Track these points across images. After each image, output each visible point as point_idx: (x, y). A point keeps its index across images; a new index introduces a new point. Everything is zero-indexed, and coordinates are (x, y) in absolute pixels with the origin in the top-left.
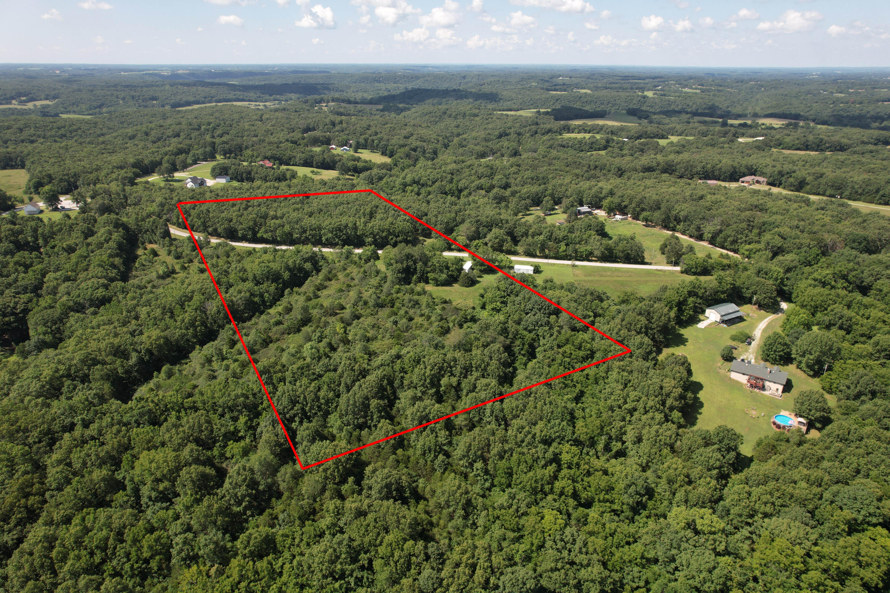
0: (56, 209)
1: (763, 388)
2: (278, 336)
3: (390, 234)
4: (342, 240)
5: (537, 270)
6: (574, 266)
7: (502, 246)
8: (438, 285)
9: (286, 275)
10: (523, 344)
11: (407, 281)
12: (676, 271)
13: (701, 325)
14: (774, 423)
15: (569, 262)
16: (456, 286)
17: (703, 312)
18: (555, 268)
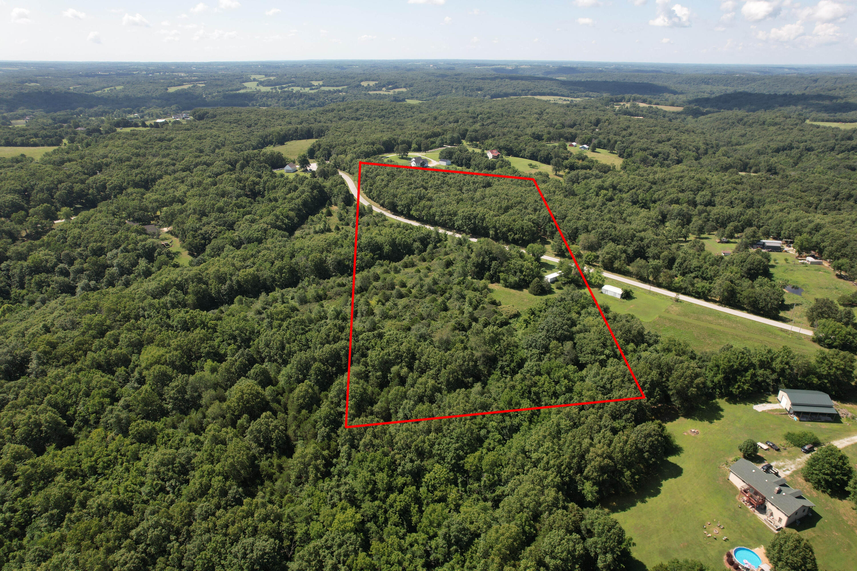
0: (306, 171)
1: (762, 508)
2: (332, 295)
3: (510, 230)
4: (470, 229)
5: (627, 295)
6: (677, 300)
7: (612, 263)
8: (506, 286)
9: (387, 248)
10: (512, 361)
11: (479, 275)
12: (807, 337)
13: (760, 408)
14: (729, 556)
15: (673, 295)
16: (525, 291)
17: (776, 393)
18: (654, 298)
